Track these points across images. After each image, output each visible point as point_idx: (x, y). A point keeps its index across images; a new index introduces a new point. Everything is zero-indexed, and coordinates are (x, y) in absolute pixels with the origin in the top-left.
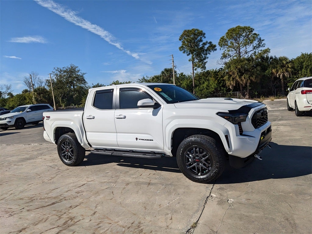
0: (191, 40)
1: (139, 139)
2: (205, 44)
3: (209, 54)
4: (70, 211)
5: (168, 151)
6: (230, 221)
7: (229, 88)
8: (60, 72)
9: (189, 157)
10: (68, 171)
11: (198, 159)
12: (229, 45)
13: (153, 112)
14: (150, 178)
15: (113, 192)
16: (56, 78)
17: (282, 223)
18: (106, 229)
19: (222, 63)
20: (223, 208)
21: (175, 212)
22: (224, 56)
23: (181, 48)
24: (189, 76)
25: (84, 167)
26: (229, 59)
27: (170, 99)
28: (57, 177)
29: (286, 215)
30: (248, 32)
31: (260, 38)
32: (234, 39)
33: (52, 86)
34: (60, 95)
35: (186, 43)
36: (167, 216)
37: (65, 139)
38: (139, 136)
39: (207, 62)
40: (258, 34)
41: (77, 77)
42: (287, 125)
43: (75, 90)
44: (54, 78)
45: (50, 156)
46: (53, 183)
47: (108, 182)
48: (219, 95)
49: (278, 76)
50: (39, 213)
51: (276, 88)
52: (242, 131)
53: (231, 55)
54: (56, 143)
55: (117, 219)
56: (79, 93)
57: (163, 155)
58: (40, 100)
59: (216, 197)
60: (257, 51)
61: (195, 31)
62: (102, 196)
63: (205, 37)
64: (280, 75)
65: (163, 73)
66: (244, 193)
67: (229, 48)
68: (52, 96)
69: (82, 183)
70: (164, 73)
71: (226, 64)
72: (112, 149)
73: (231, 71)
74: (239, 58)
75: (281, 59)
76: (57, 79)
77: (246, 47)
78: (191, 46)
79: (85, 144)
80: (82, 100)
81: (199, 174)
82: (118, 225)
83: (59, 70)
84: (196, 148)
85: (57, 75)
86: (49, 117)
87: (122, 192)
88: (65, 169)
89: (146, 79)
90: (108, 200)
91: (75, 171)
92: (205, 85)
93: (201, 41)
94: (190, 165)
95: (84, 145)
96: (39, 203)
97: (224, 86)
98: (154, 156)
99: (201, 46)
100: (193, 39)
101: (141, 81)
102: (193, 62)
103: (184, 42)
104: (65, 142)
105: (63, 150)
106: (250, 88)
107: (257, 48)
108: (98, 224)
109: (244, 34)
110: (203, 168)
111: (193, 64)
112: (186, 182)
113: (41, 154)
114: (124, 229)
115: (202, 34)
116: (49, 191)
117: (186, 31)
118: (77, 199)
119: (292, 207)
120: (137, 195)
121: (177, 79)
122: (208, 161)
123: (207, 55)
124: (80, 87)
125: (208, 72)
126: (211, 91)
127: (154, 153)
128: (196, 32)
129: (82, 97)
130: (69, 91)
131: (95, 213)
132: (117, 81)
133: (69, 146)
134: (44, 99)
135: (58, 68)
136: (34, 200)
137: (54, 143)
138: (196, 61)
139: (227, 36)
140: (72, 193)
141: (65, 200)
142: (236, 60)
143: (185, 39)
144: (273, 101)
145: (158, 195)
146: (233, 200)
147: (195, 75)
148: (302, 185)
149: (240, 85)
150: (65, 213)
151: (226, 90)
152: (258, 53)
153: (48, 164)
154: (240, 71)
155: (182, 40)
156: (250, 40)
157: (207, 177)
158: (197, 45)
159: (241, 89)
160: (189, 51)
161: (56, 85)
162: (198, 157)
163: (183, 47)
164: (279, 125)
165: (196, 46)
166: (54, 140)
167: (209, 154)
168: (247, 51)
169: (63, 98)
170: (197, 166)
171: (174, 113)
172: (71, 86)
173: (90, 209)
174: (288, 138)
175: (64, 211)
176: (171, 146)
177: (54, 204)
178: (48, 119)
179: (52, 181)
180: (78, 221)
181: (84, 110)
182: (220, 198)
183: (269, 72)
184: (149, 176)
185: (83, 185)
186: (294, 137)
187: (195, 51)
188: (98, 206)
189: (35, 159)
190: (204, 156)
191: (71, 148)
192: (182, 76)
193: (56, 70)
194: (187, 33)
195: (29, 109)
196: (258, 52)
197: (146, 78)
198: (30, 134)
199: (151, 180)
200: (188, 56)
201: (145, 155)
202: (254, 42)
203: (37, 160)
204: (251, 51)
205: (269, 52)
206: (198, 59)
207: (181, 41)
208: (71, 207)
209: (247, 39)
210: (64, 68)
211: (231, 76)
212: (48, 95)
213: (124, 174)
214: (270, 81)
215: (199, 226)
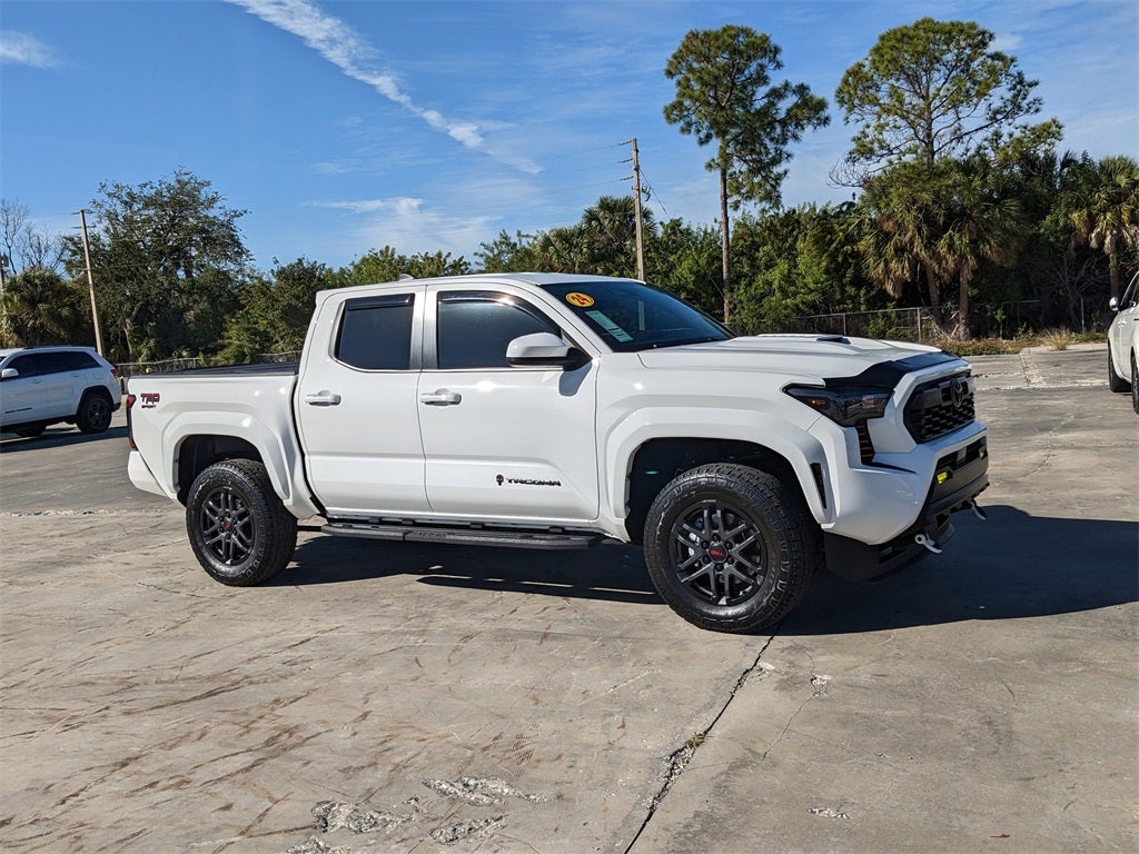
0: (716, 78)
1: (510, 481)
2: (777, 94)
3: (796, 137)
4: (277, 712)
5: (614, 524)
6: (810, 729)
7: (885, 292)
8: (126, 203)
9: (687, 543)
10: (233, 602)
11: (719, 549)
12: (885, 100)
13: (562, 379)
14: (548, 620)
15: (417, 661)
16: (107, 231)
17: (972, 732)
18: (410, 754)
19: (854, 181)
20: (792, 698)
21: (636, 709)
22: (864, 151)
23: (674, 112)
24: (706, 233)
25: (293, 587)
26: (884, 163)
27: (624, 337)
28: (196, 621)
29: (989, 713)
30: (970, 45)
31: (1020, 74)
32: (908, 76)
33: (88, 265)
34: (127, 307)
35: (697, 87)
36: (608, 719)
37: (220, 481)
38: (511, 469)
39: (786, 172)
40: (1009, 56)
41: (203, 230)
42: (1088, 445)
43: (194, 288)
44: (99, 230)
45: (145, 552)
46: (187, 636)
47: (394, 633)
48: (835, 319)
49: (1094, 244)
50: (170, 720)
51: (1087, 293)
52: (873, 452)
53: (893, 146)
54: (183, 497)
55: (443, 730)
56: (213, 301)
57: (597, 537)
58: (33, 328)
59: (774, 671)
60: (1005, 129)
61: (737, 36)
62: (381, 672)
63: (779, 65)
64: (1105, 237)
65: (591, 216)
66: (872, 658)
67: (884, 116)
68: (91, 311)
69: (299, 635)
70: (597, 219)
71: (867, 183)
72: (405, 520)
73: (889, 217)
74: (925, 159)
75: (1109, 169)
76: (115, 236)
77: (957, 113)
78: (719, 104)
79: (298, 501)
80: (226, 330)
81: (723, 602)
82: (449, 742)
83: (124, 193)
84: (712, 510)
85: (112, 217)
86: (152, 398)
87: (449, 660)
88: (219, 596)
89: (515, 244)
90: (405, 681)
91: (262, 602)
92: (775, 276)
93: (761, 79)
94: (691, 569)
95: (294, 504)
96: (160, 694)
97: (860, 281)
98: (561, 543)
99: (759, 104)
100: (726, 70)
101: (492, 251)
102: (724, 173)
103: (685, 86)
104: (219, 493)
105: (208, 523)
106: (975, 292)
107: (1006, 117)
108: (382, 743)
109: (949, 57)
110: (738, 582)
111: (724, 180)
112: (678, 629)
113: (105, 547)
114: (469, 753)
115: (765, 49)
116: (182, 660)
117: (695, 35)
118: (295, 680)
119: (1016, 693)
120: (504, 666)
121: (653, 245)
122: (753, 557)
123: (784, 142)
124: (219, 272)
125: (791, 220)
126: (803, 303)
127: (563, 531)
128: (741, 39)
129: (227, 317)
130: (169, 291)
131: (365, 716)
132: (387, 248)
133: (235, 508)
134: (52, 327)
135: (117, 186)
136: (137, 684)
137: (174, 496)
138: (738, 166)
139: (874, 62)
140: (271, 665)
141: (251, 683)
142: (913, 167)
143: (691, 69)
144: (1063, 349)
145: (576, 667)
146: (830, 678)
147: (731, 229)
148: (1067, 637)
149: (930, 276)
150: (261, 717)
151: (867, 301)
152: (1008, 140)
153: (146, 581)
154: (928, 218)
155: (679, 77)
156: (975, 83)
157: (748, 612)
158: (745, 102)
159: (935, 294)
160: (707, 124)
161: (109, 263)
162: (719, 539)
163: (681, 103)
164: (1054, 448)
165: (740, 101)
166: (175, 485)
167: (755, 531)
168: (964, 131)
169: (139, 321)
170: (717, 573)
171: (639, 386)
172: (178, 266)
173: (345, 706)
174: (1074, 493)
175: (254, 714)
176: (626, 505)
177: (215, 694)
178: (150, 403)
179: (179, 631)
180: (313, 737)
181: (297, 373)
182: (787, 673)
183: (1057, 222)
184: (542, 615)
185: (302, 642)
186: (1100, 488)
187: (734, 125)
188: (372, 696)
189: (89, 564)
190: (738, 539)
191: (241, 517)
192: (675, 234)
193: (109, 195)
194: (699, 47)
195: (7, 367)
196: (1011, 136)
197: (514, 239)
198: (25, 475)
199: (550, 626)
200: (704, 147)
201: (531, 537)
202: (991, 92)
203: (99, 568)
204: (981, 128)
205: (1057, 136)
206: (745, 161)
207: (675, 79)
208: (277, 701)
209: (963, 76)
210: (146, 185)
211: (888, 236)
212: (72, 305)
213: (450, 607)
214: (1062, 262)
215: (711, 741)
